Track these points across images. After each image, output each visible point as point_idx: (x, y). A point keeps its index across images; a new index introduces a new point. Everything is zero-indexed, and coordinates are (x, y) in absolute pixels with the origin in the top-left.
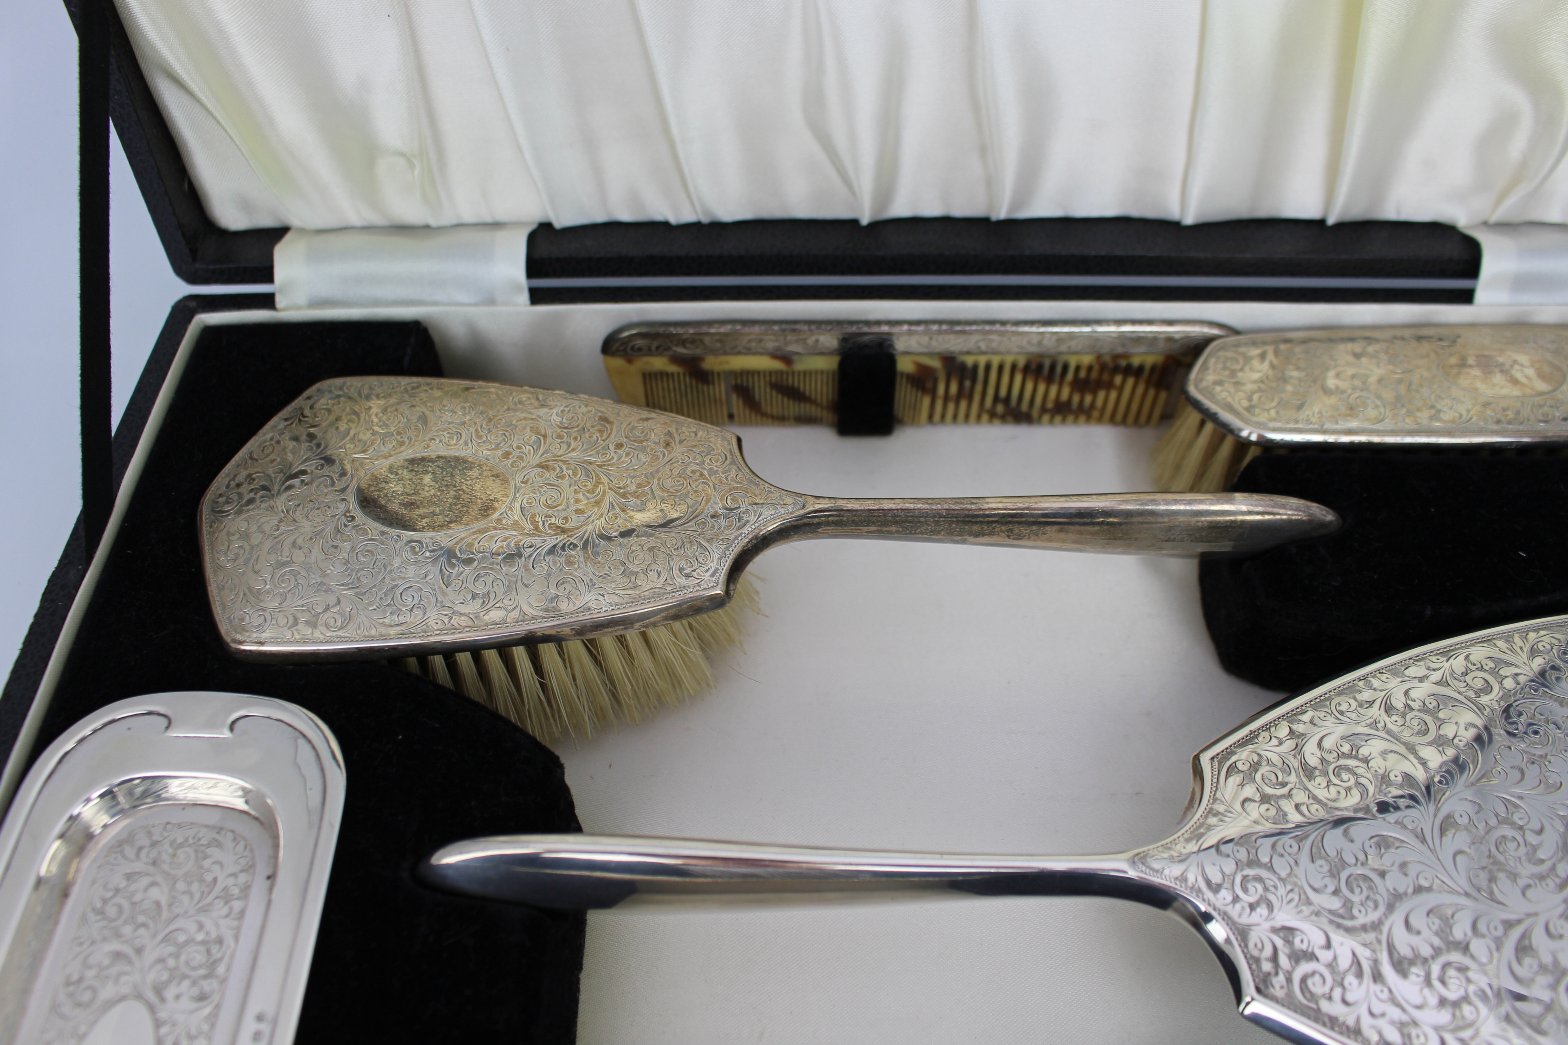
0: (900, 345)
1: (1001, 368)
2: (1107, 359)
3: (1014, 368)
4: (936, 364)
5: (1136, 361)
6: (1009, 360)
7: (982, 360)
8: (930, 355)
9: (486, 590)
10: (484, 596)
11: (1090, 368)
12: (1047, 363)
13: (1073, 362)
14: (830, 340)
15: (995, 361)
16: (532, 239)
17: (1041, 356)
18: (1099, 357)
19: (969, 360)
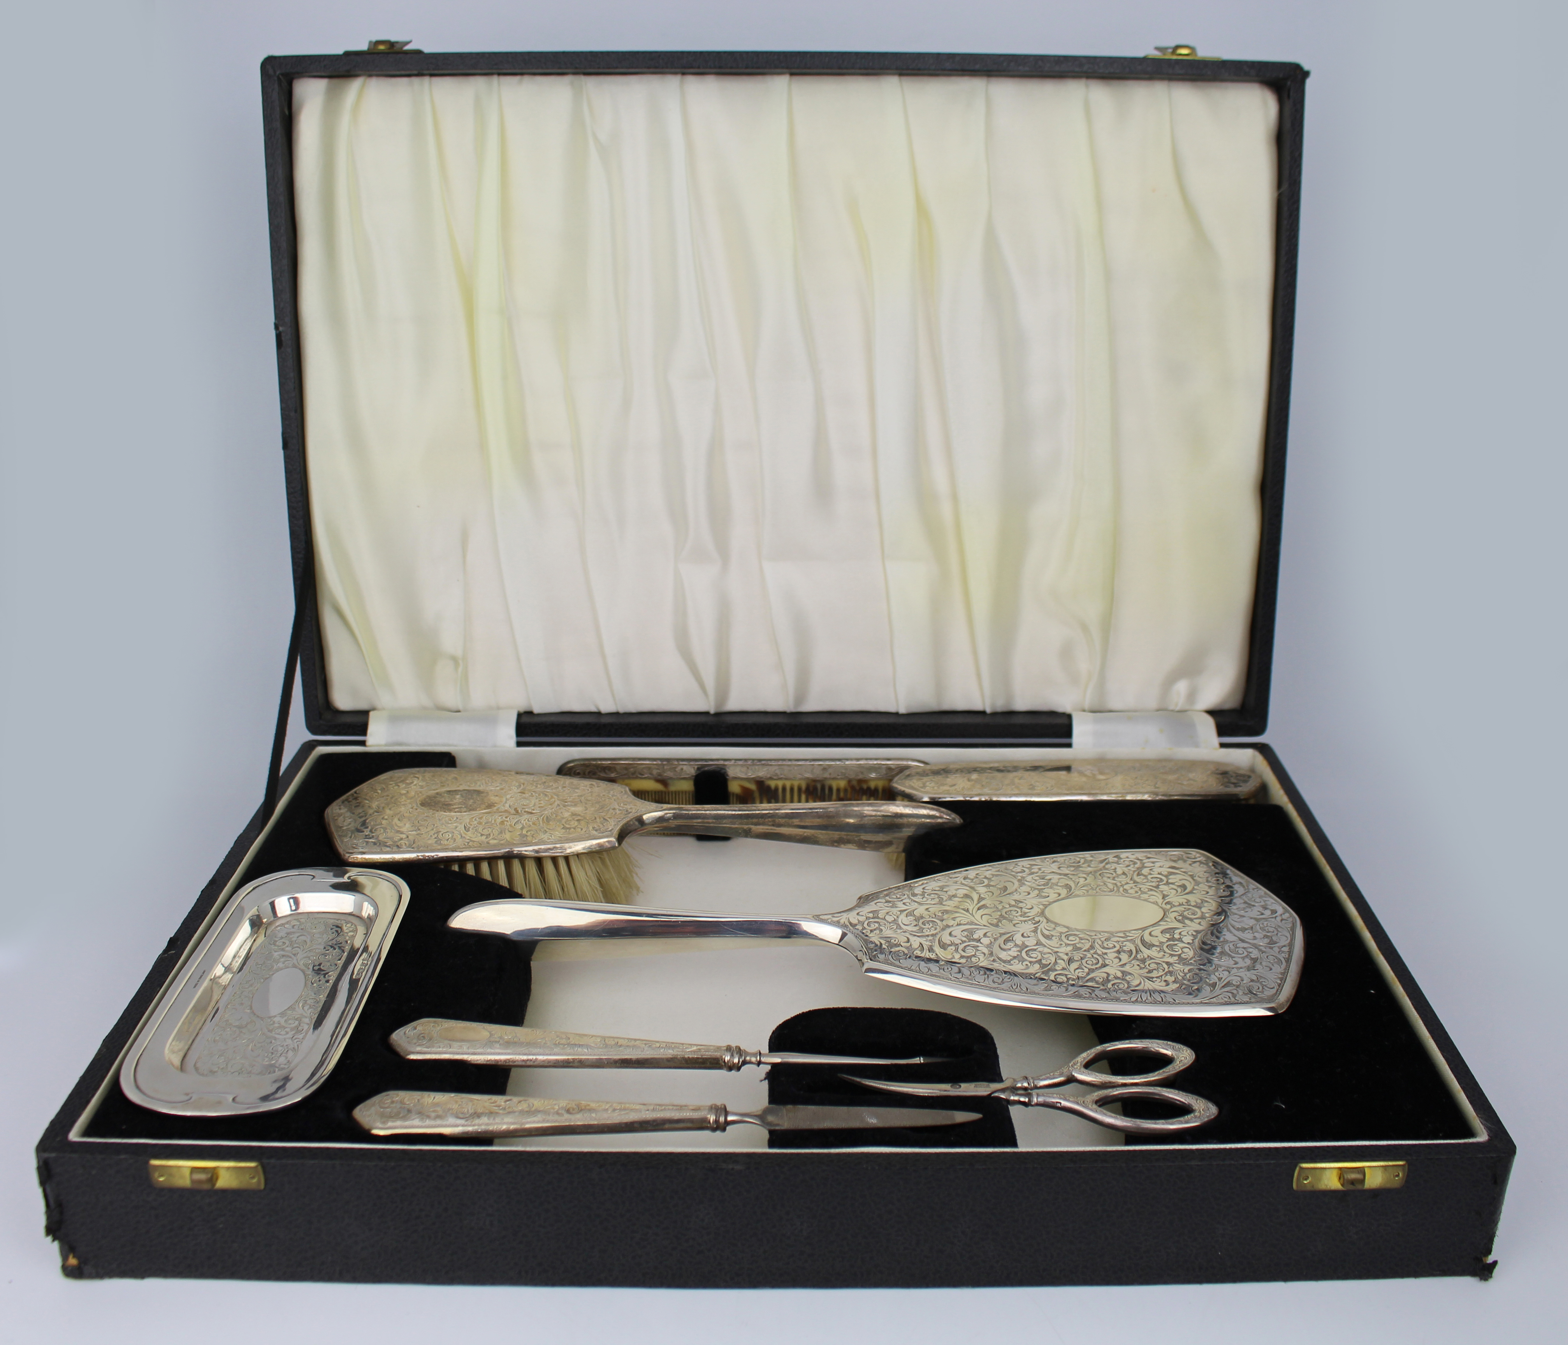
0: (732, 772)
1: (792, 789)
2: (855, 783)
3: (800, 789)
4: (753, 787)
5: (872, 785)
6: (796, 784)
7: (780, 784)
8: (748, 780)
9: (488, 833)
10: (487, 835)
11: (846, 790)
12: (819, 786)
13: (834, 785)
14: (690, 770)
15: (788, 784)
16: (520, 715)
17: (815, 781)
18: (850, 781)
19: (772, 784)
